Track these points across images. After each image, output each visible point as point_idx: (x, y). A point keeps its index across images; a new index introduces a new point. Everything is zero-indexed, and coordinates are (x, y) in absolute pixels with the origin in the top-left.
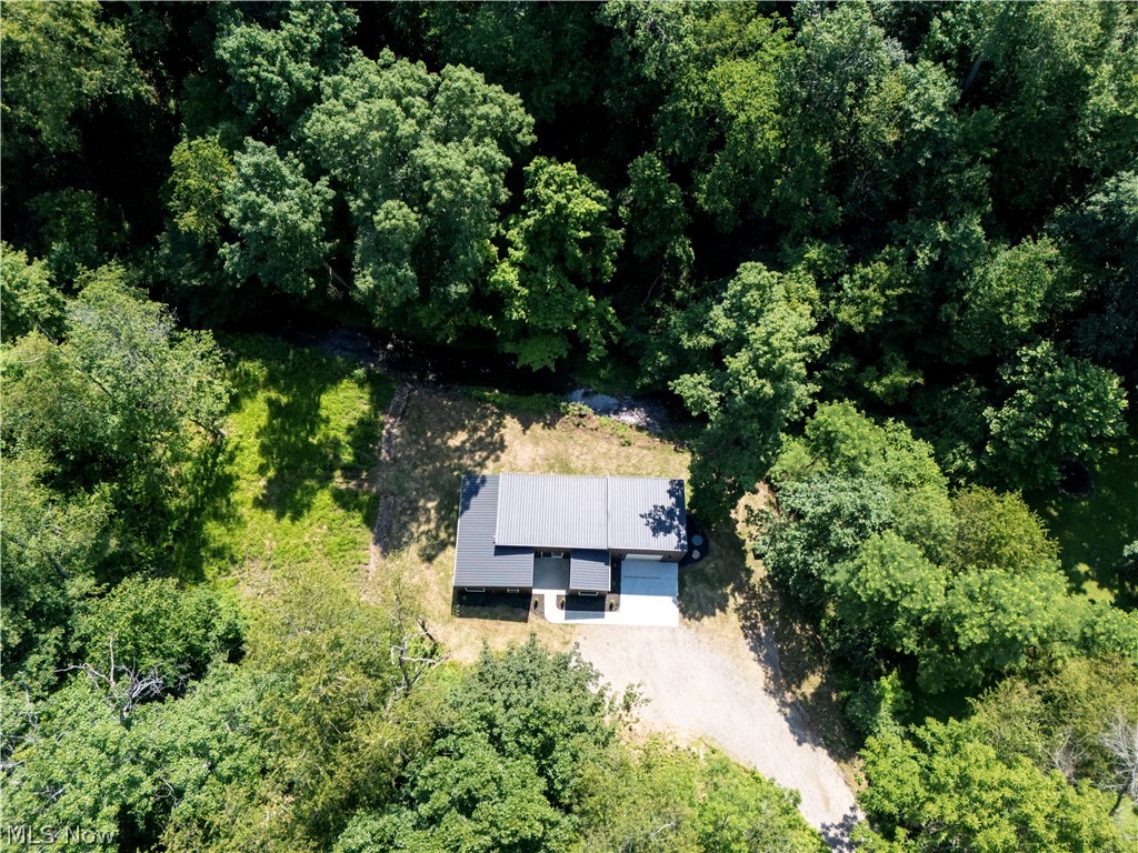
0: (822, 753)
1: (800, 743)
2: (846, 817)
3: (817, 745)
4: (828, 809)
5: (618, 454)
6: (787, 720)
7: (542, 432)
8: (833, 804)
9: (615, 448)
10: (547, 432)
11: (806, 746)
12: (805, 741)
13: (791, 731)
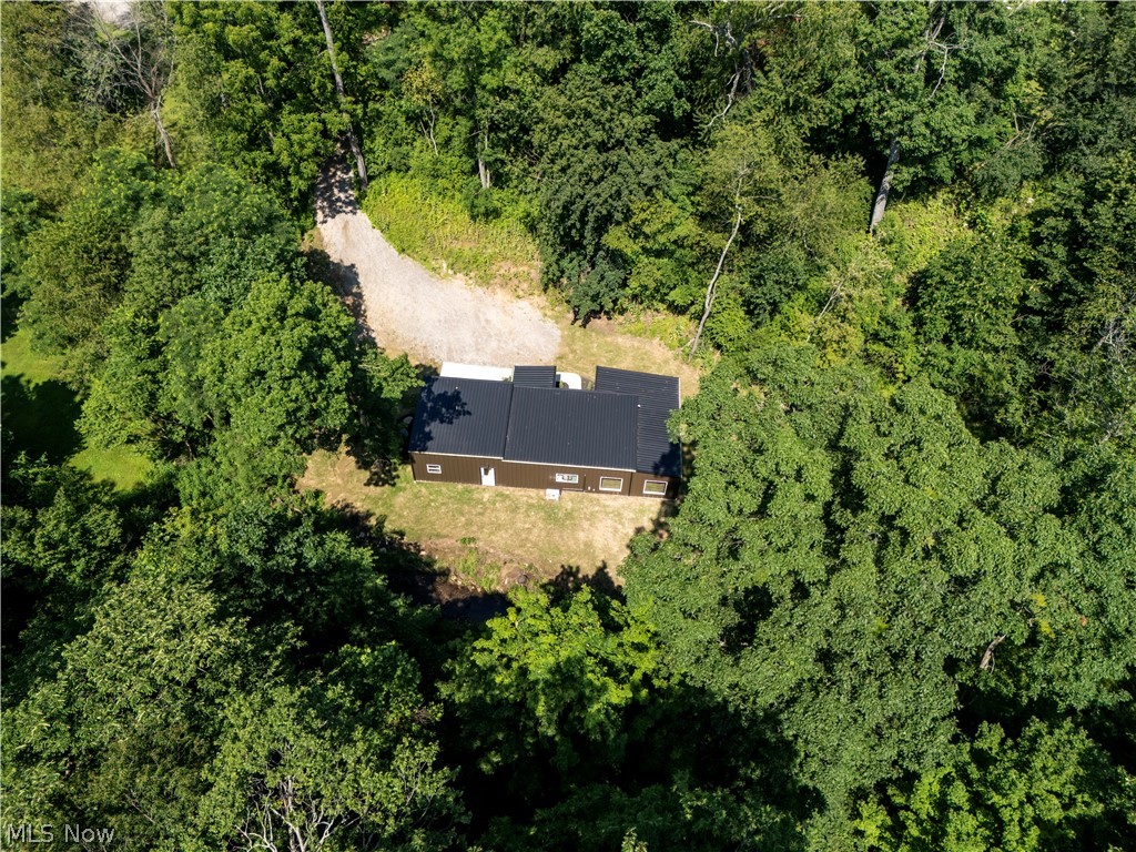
0: (334, 258)
1: (353, 266)
2: (333, 217)
3: (338, 264)
4: (347, 223)
5: (481, 528)
6: (358, 284)
7: (580, 563)
8: (341, 226)
9: (483, 536)
10: (573, 562)
11: (347, 263)
12: (347, 267)
13: (357, 275)
